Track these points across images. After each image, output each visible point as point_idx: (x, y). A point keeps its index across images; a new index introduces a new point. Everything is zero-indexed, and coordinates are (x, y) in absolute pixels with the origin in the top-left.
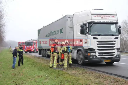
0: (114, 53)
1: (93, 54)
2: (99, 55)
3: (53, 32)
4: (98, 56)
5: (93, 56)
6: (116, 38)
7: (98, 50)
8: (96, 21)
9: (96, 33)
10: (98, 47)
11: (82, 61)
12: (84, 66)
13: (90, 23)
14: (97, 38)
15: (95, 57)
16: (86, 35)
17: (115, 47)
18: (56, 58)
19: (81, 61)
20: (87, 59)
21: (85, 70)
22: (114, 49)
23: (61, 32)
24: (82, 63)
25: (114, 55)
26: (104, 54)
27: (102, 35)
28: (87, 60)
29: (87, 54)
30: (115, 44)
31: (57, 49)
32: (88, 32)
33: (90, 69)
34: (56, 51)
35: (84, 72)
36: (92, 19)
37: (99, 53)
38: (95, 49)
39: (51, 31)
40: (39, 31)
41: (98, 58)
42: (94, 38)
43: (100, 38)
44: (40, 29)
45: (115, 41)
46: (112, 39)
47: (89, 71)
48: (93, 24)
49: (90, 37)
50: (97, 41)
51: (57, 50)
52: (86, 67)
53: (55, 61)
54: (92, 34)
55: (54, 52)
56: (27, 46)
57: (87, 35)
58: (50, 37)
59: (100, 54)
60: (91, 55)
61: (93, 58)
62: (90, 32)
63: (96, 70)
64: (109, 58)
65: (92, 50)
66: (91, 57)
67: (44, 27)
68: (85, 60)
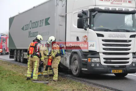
0: (128, 59)
1: (95, 59)
2: (105, 62)
3: (34, 23)
4: (103, 63)
5: (95, 63)
6: (131, 36)
7: (104, 53)
8: (103, 8)
9: (102, 27)
10: (104, 49)
11: (78, 71)
12: (81, 79)
13: (92, 11)
14: (102, 36)
15: (98, 65)
16: (86, 29)
17: (129, 49)
18: (36, 64)
19: (76, 70)
21: (83, 85)
22: (128, 53)
23: (47, 23)
24: (78, 72)
25: (128, 62)
26: (112, 61)
27: (110, 31)
28: (86, 69)
29: (86, 59)
30: (130, 45)
31: (39, 49)
32: (88, 24)
33: (90, 83)
34: (38, 53)
35: (81, 88)
36: (97, 4)
37: (104, 59)
38: (99, 52)
39: (31, 21)
40: (11, 20)
41: (104, 66)
42: (99, 35)
43: (107, 35)
44: (14, 17)
45: (130, 41)
46: (125, 37)
47: (88, 86)
48: (97, 12)
49: (92, 33)
50: (103, 40)
51: (39, 51)
52: (85, 80)
53: (36, 69)
54: (94, 28)
55: (34, 54)
57: (88, 29)
58: (29, 30)
59: (107, 60)
60: (93, 61)
61: (95, 65)
62: (92, 26)
63: (100, 86)
64: (121, 67)
65: (94, 54)
66: (93, 65)
67: (20, 14)
68: (82, 69)
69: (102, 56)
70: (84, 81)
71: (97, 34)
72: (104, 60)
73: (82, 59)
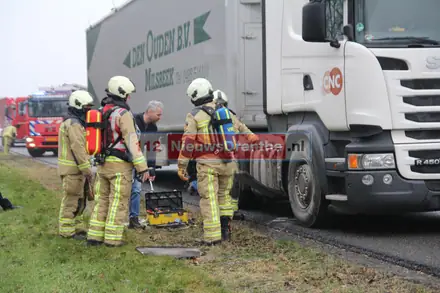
1: (377, 158)
2: (415, 168)
3: (161, 37)
4: (407, 172)
5: (377, 173)
7: (410, 133)
9: (399, 32)
10: (409, 116)
11: (312, 203)
12: (323, 234)
14: (401, 65)
15: (387, 179)
16: (335, 45)
19: (306, 201)
20: (343, 193)
21: (330, 260)
23: (201, 36)
24: (315, 209)
27: (433, 44)
28: (344, 198)
29: (343, 160)
32: (345, 23)
34: (119, 146)
37: (412, 153)
38: (389, 131)
39: (150, 33)
41: (410, 184)
42: (387, 64)
43: (422, 62)
49: (359, 57)
50: (404, 83)
54: (369, 38)
55: (106, 150)
56: (41, 121)
57: (343, 42)
59: (424, 160)
60: (366, 165)
61: (378, 180)
62: (360, 28)
65: (371, 136)
66: (368, 181)
67: (116, 11)
68: (328, 197)
69: (403, 144)
70: (336, 243)
71: (379, 59)
72: (412, 160)
73: (328, 160)
